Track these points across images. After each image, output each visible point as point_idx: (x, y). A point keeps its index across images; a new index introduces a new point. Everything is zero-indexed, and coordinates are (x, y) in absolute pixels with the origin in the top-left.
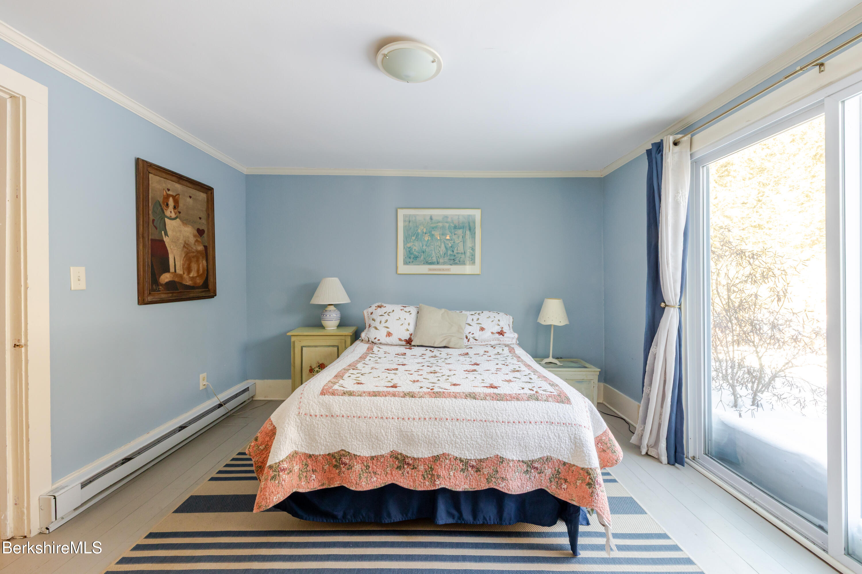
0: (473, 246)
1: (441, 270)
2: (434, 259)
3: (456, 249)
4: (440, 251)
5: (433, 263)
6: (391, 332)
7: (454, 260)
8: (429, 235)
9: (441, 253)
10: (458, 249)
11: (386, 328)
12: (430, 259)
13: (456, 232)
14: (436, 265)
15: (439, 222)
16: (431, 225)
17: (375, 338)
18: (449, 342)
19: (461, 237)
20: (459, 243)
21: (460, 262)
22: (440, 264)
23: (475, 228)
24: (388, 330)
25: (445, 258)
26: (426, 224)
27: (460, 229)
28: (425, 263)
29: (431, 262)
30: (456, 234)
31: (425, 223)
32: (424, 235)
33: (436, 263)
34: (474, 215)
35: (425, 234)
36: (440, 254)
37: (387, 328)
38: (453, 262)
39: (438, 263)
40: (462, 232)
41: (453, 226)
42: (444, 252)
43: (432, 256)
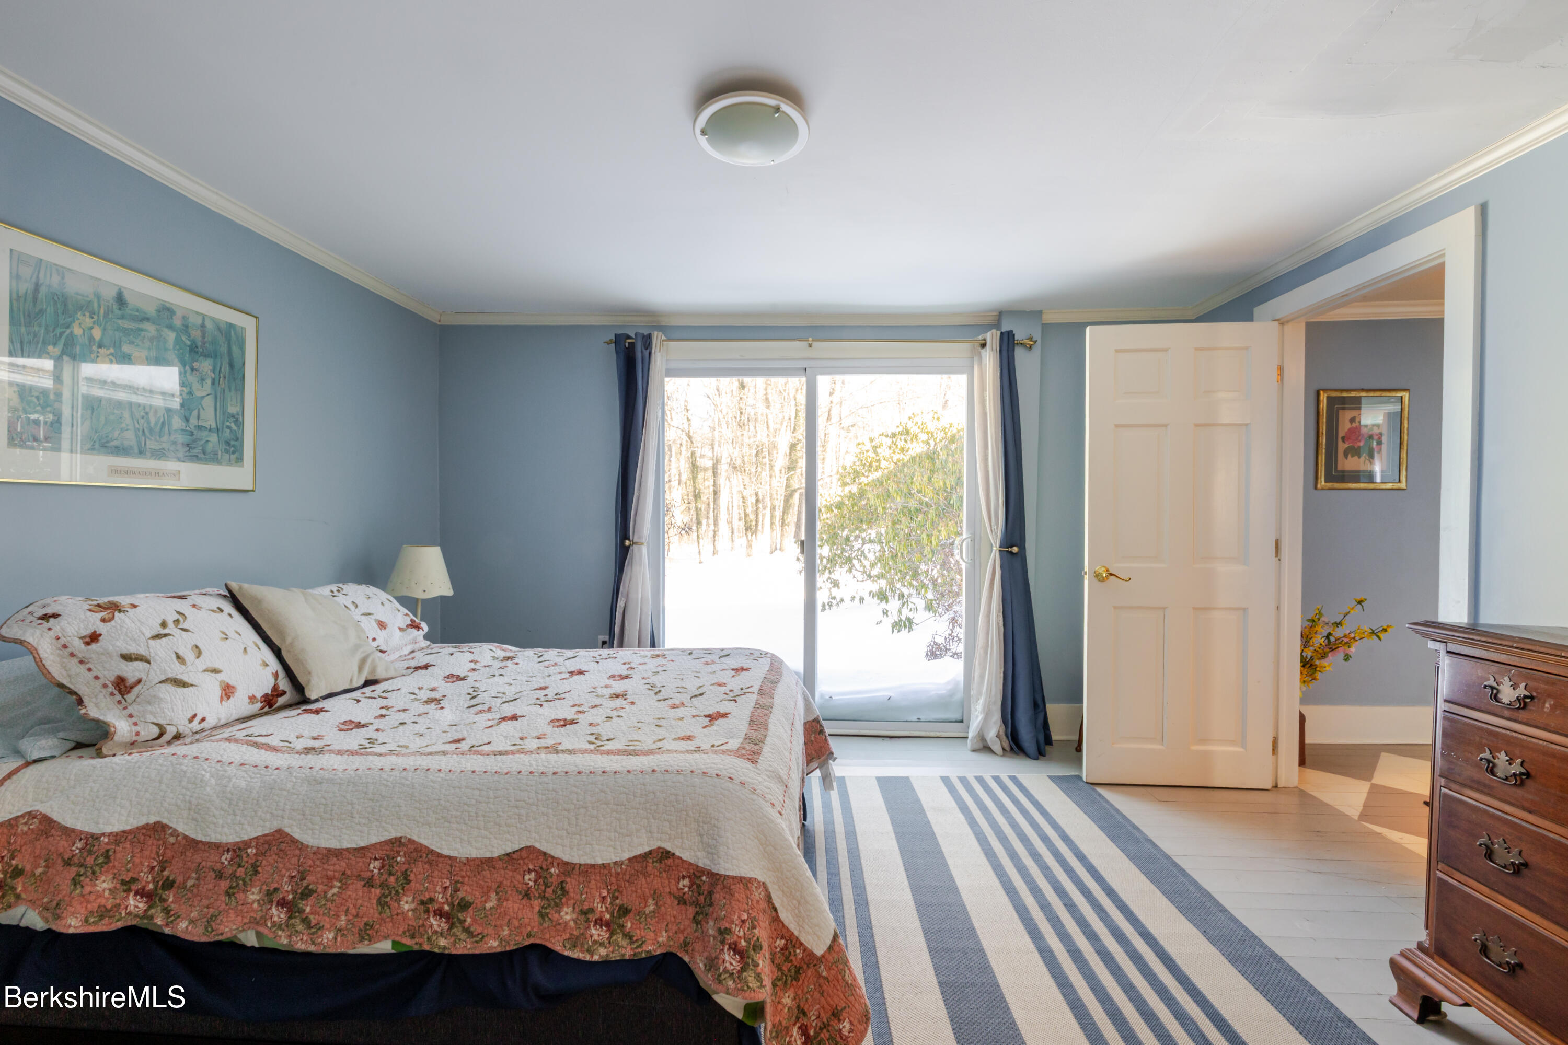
0: (238, 414)
1: (150, 474)
2: (130, 438)
3: (195, 413)
4: (147, 413)
5: (124, 449)
6: (231, 683)
7: (190, 448)
8: (111, 354)
9: (153, 420)
10: (202, 416)
11: (213, 674)
12: (116, 433)
13: (196, 365)
14: (133, 457)
15: (148, 319)
16: (120, 322)
17: (189, 716)
18: (373, 670)
19: (209, 381)
20: (203, 397)
21: (204, 453)
22: (148, 454)
23: (244, 364)
24: (220, 677)
25: (162, 439)
26: (102, 312)
27: (206, 356)
28: (97, 446)
29: (117, 447)
30: (196, 370)
31: (99, 306)
32: (94, 348)
33: (136, 451)
34: (243, 329)
35: (100, 346)
36: (149, 423)
37: (215, 671)
38: (187, 454)
39: (141, 453)
40: (211, 368)
41: (189, 343)
42: (162, 420)
43: (124, 425)
